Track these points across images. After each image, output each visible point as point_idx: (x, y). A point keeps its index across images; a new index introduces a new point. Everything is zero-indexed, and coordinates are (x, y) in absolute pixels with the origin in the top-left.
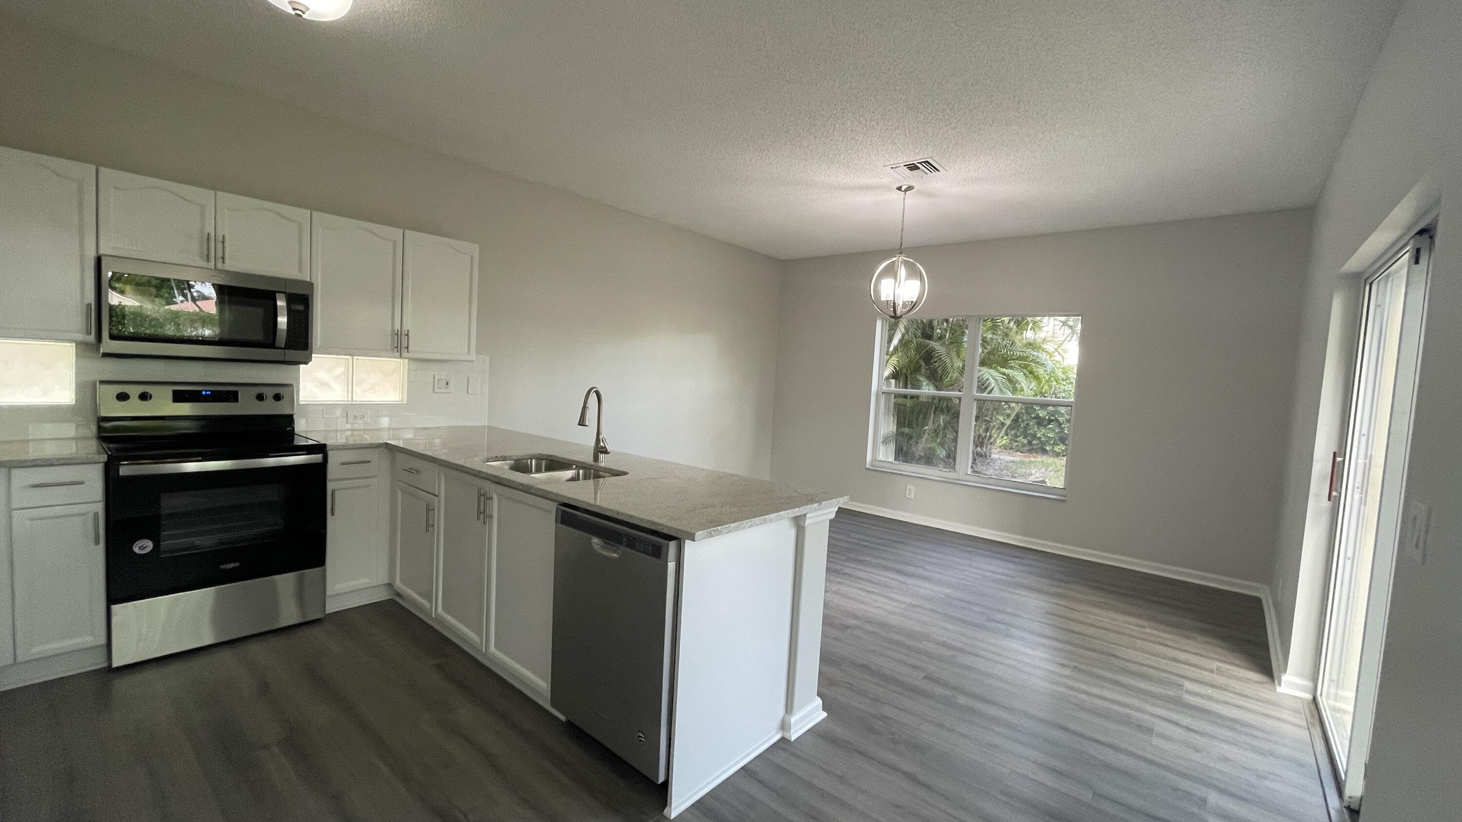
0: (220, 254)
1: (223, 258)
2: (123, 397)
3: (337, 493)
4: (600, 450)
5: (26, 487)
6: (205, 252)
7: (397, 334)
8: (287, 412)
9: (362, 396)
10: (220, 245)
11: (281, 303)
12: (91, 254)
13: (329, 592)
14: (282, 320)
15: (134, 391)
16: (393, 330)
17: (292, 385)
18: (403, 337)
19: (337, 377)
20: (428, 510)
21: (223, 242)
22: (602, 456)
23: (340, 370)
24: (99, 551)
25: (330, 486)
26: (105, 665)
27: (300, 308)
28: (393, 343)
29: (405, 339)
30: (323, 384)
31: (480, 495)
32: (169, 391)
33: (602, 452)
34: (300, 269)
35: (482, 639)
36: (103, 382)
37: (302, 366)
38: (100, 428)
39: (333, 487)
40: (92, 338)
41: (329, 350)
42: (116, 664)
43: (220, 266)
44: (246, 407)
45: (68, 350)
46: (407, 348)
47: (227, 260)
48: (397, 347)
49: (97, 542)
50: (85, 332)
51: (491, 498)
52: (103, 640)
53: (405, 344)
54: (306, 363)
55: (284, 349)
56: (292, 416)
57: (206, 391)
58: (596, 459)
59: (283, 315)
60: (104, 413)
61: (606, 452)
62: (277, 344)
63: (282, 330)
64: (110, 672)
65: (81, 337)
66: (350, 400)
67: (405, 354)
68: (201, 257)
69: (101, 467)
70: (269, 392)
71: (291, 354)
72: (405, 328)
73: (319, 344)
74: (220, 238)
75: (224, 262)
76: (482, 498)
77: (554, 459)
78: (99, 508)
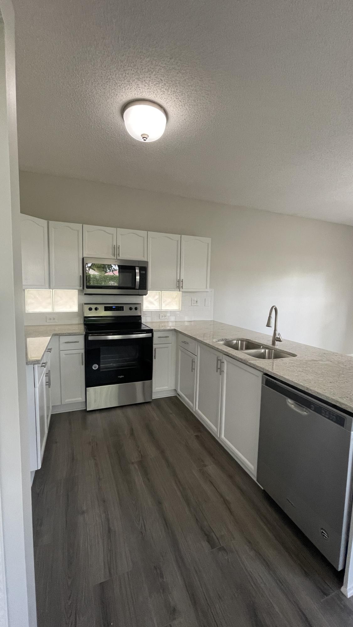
0: (118, 253)
1: (119, 254)
2: (90, 309)
3: (157, 350)
4: (276, 339)
5: (63, 343)
6: (114, 253)
7: (178, 281)
8: (139, 315)
9: (165, 308)
10: (118, 249)
11: (137, 271)
12: (81, 257)
13: (153, 391)
14: (138, 278)
15: (93, 307)
16: (177, 280)
17: (141, 304)
18: (181, 282)
19: (156, 300)
20: (192, 362)
21: (119, 248)
22: (277, 343)
23: (157, 297)
24: (83, 367)
25: (154, 346)
26: (85, 409)
27: (144, 272)
28: (176, 285)
29: (181, 283)
30: (151, 303)
31: (218, 360)
32: (103, 306)
33: (277, 341)
34: (144, 256)
35: (218, 430)
36: (86, 304)
37: (144, 296)
38: (85, 321)
39: (156, 347)
40: (82, 288)
41: (154, 289)
42: (88, 410)
43: (118, 258)
44: (126, 313)
45: (76, 292)
46: (182, 287)
47: (120, 255)
48: (178, 287)
49: (83, 365)
50: (79, 286)
51: (223, 362)
52: (84, 400)
53: (181, 286)
54: (146, 295)
55: (138, 289)
56: (141, 316)
57: (114, 306)
58: (274, 344)
59: (138, 276)
60: (85, 315)
61: (280, 341)
62: (136, 288)
63: (138, 282)
64: (86, 412)
65: (78, 288)
66: (160, 309)
67: (181, 290)
68: (113, 255)
69: (84, 335)
70: (133, 307)
71: (140, 292)
72: (181, 278)
73: (150, 287)
74: (118, 247)
75: (119, 256)
76: (219, 361)
77: (250, 341)
78: (83, 351)
